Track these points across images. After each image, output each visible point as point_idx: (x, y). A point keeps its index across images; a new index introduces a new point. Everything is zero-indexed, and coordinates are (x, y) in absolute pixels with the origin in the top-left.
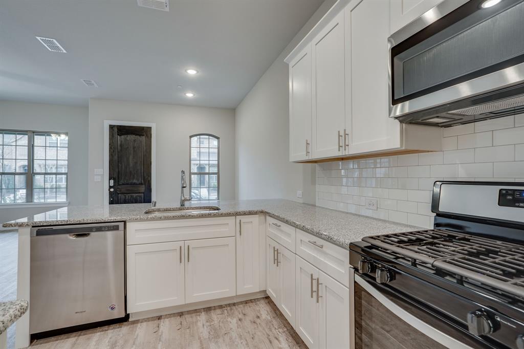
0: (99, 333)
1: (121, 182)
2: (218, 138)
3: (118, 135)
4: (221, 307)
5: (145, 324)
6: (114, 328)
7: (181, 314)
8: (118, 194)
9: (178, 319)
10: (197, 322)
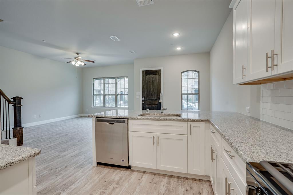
0: (118, 171)
1: (147, 99)
2: (198, 72)
3: (146, 75)
4: (178, 177)
5: (137, 173)
6: (124, 170)
7: (155, 174)
8: (146, 104)
9: (152, 176)
10: (161, 181)
